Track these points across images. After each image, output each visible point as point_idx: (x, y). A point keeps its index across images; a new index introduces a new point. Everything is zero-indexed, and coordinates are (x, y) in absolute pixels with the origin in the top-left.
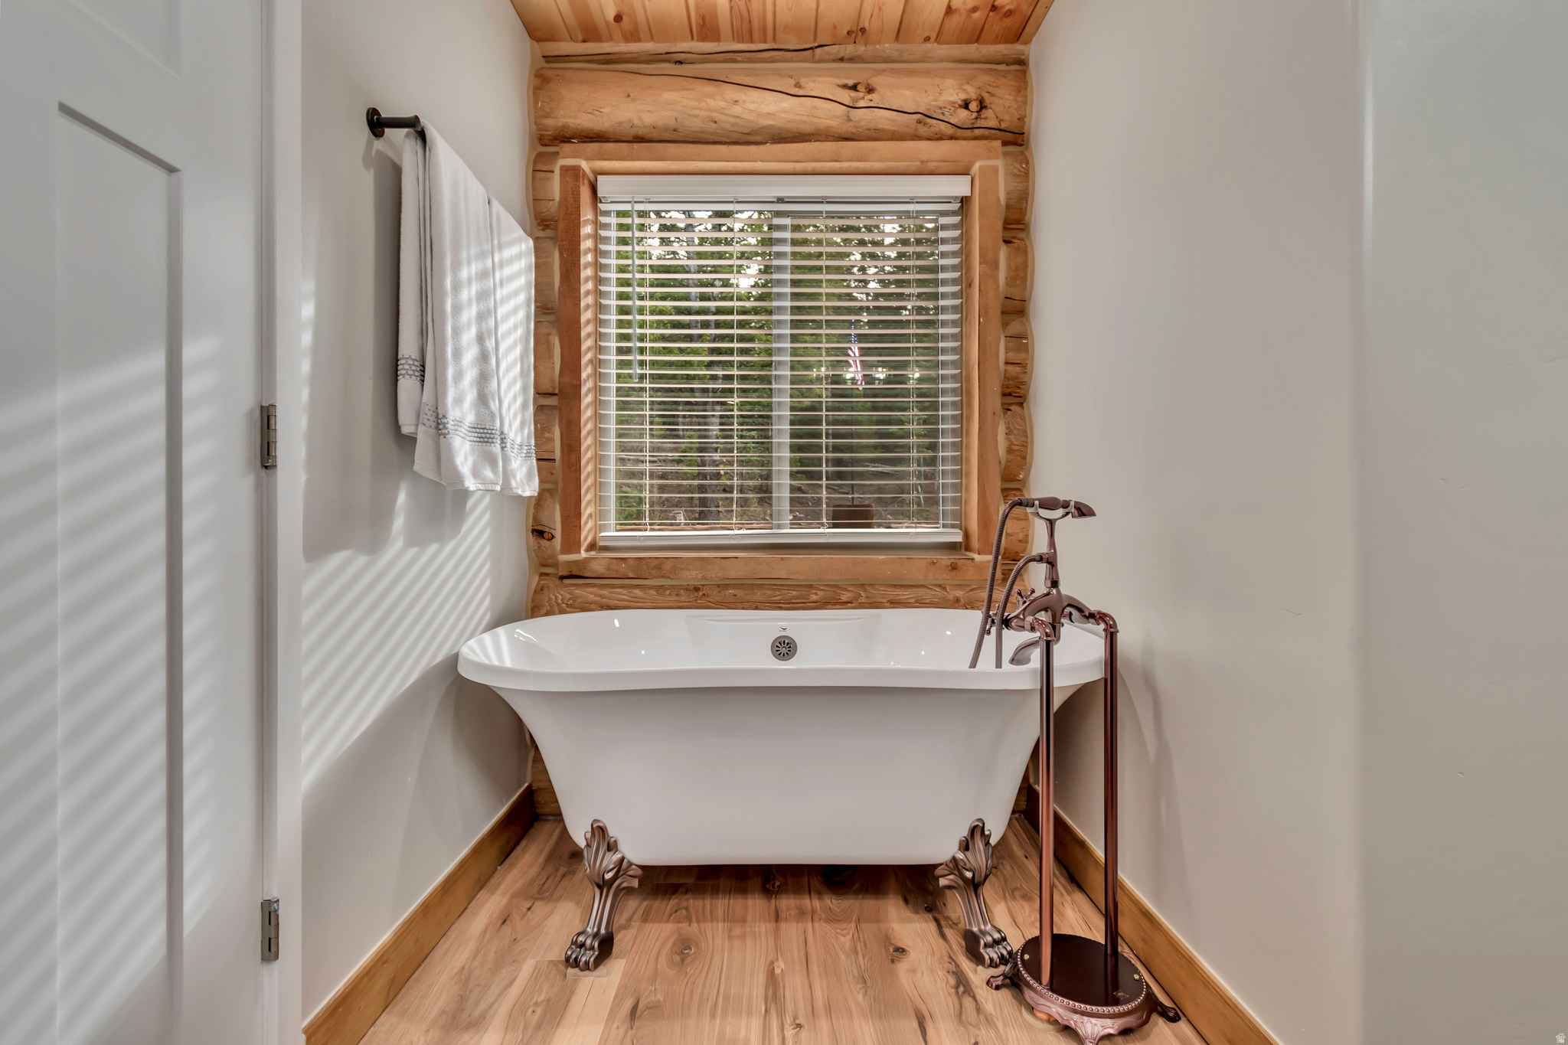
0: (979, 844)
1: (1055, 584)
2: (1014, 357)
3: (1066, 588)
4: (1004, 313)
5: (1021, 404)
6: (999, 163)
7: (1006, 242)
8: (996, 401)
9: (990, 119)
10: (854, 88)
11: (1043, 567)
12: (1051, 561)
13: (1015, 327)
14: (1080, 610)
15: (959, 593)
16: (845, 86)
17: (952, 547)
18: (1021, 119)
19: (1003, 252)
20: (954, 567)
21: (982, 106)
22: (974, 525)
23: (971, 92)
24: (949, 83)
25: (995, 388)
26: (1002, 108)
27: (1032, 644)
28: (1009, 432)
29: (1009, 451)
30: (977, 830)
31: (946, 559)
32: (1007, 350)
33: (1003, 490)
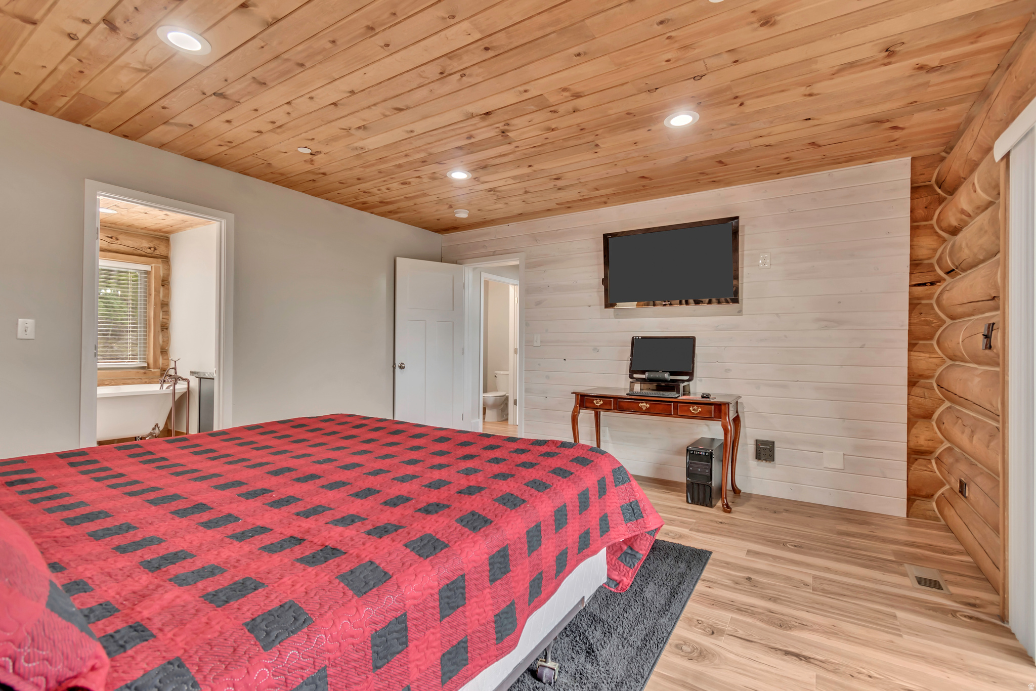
0: (157, 428)
1: (176, 373)
2: (165, 317)
3: (178, 374)
4: (162, 304)
5: (167, 329)
6: (161, 265)
7: (163, 286)
8: (159, 329)
9: (157, 252)
10: (111, 238)
11: (173, 370)
12: (175, 369)
13: (165, 309)
14: (182, 378)
15: (146, 380)
16: (108, 237)
17: (143, 368)
18: (168, 254)
19: (162, 289)
20: (145, 373)
21: (155, 249)
22: (151, 361)
23: (151, 245)
24: (144, 241)
25: (159, 325)
26: (161, 250)
27: (171, 385)
28: (163, 337)
29: (163, 342)
30: (157, 425)
31: (142, 371)
32: (163, 315)
33: (161, 352)
